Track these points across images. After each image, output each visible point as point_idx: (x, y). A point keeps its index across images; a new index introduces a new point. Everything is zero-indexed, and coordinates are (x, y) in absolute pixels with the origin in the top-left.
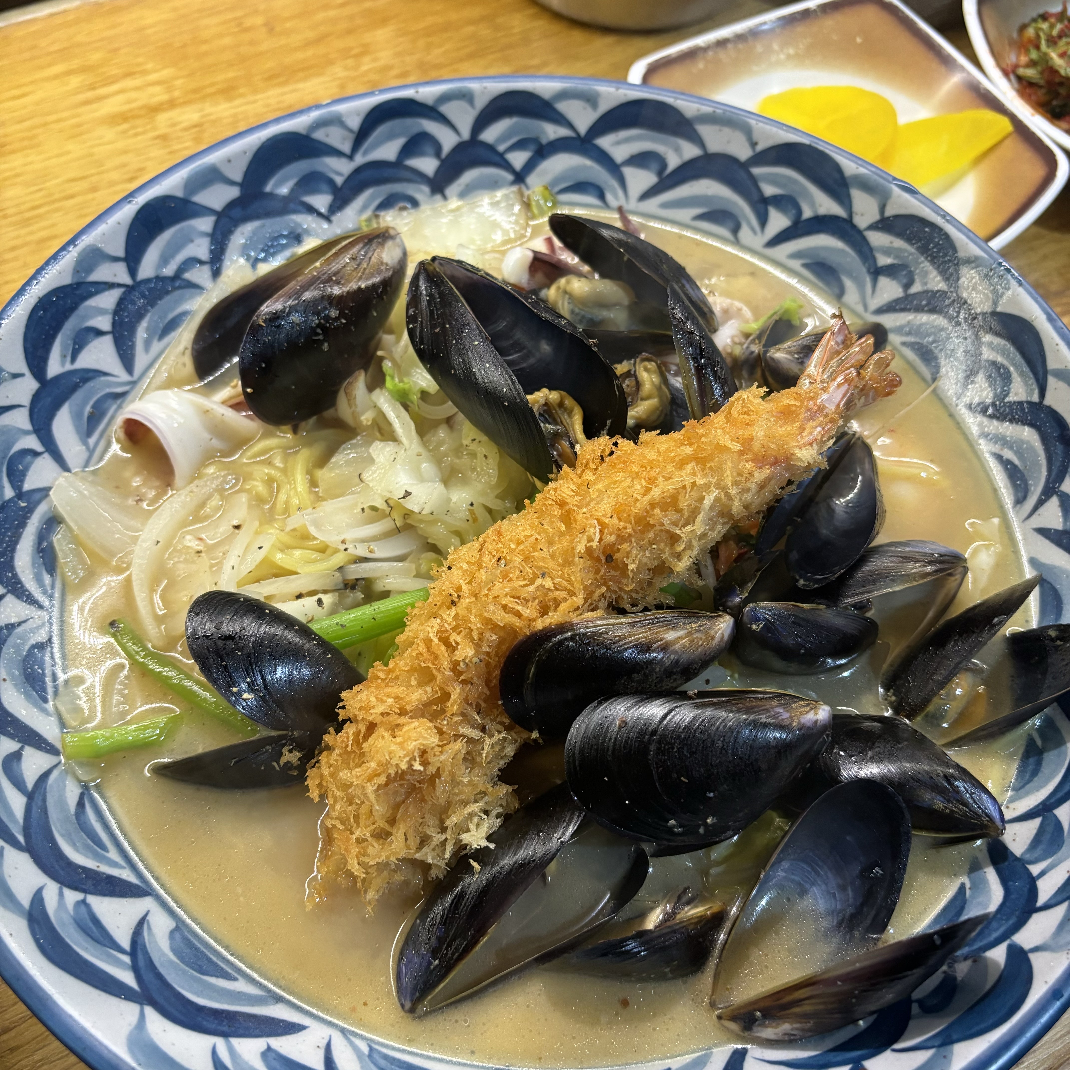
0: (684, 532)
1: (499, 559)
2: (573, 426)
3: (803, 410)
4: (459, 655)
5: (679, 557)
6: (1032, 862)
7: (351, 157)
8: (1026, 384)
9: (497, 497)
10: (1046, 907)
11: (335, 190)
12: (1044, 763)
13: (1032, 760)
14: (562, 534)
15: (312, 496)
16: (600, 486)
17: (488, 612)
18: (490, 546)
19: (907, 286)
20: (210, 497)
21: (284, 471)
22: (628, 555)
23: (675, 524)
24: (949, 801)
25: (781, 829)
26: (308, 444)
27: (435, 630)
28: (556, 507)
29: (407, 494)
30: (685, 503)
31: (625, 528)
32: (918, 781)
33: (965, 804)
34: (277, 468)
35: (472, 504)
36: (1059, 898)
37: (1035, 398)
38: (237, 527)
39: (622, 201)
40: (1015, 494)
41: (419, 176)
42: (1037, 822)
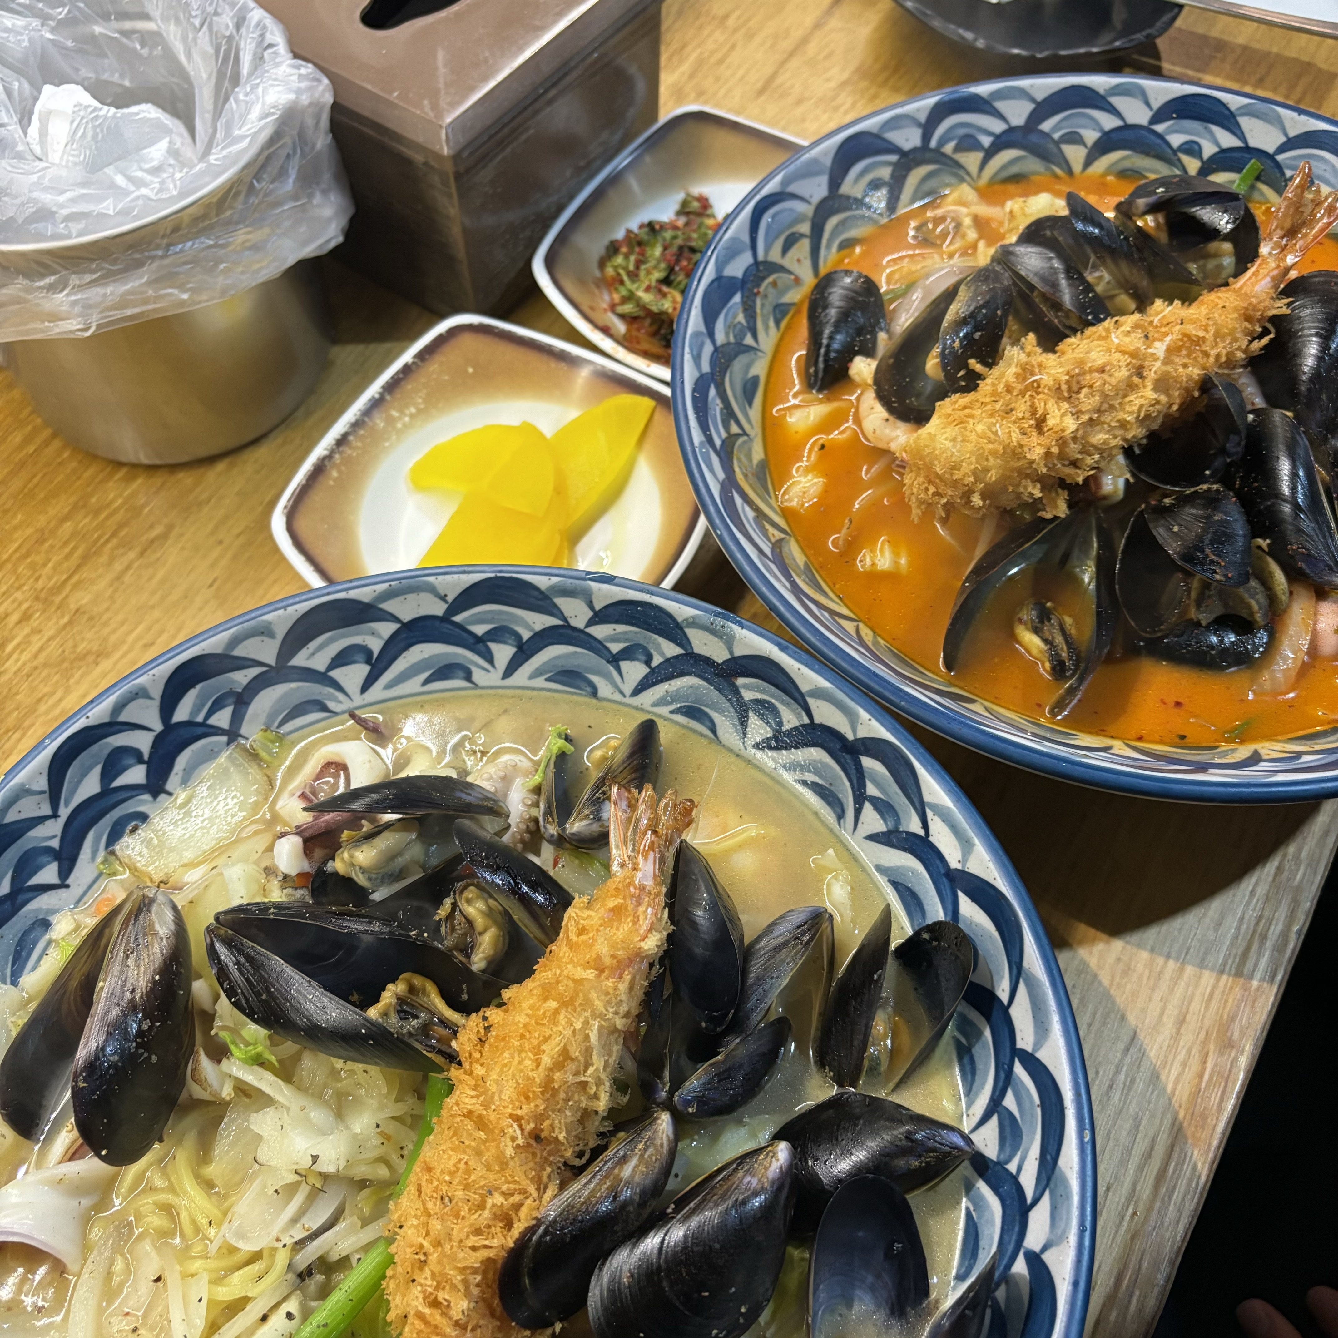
0: (588, 1076)
1: (442, 1198)
2: (433, 1004)
3: (628, 901)
4: (456, 1313)
5: (596, 1097)
6: (1008, 1162)
7: (55, 816)
8: (793, 710)
9: (397, 1101)
10: (1036, 1201)
11: (56, 855)
12: (976, 1059)
13: (966, 1060)
14: (484, 1142)
15: (214, 1198)
16: (494, 1075)
17: (460, 1261)
18: (427, 1189)
19: (648, 662)
20: (112, 1263)
21: (172, 1189)
22: (552, 1127)
23: (577, 1073)
24: (920, 1156)
25: (803, 1259)
26: (179, 1142)
27: (421, 1300)
28: (467, 1121)
29: (315, 1158)
30: (575, 1052)
31: (537, 1106)
32: (888, 1155)
33: (934, 1150)
34: (163, 1190)
35: (378, 1126)
36: (1040, 1188)
37: (806, 721)
38: (158, 1279)
39: (346, 704)
40: (835, 812)
41: (134, 789)
42: (994, 1121)
